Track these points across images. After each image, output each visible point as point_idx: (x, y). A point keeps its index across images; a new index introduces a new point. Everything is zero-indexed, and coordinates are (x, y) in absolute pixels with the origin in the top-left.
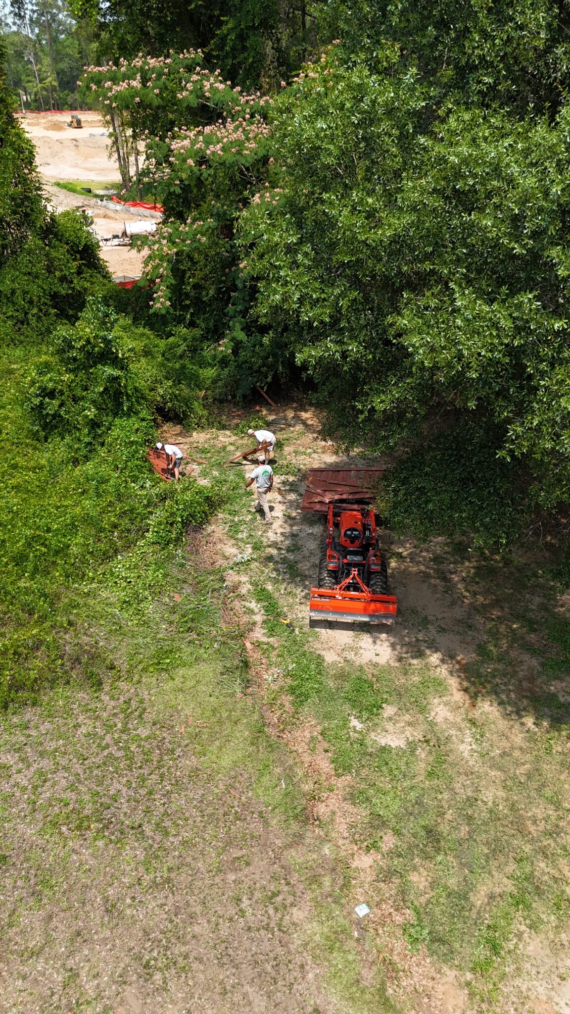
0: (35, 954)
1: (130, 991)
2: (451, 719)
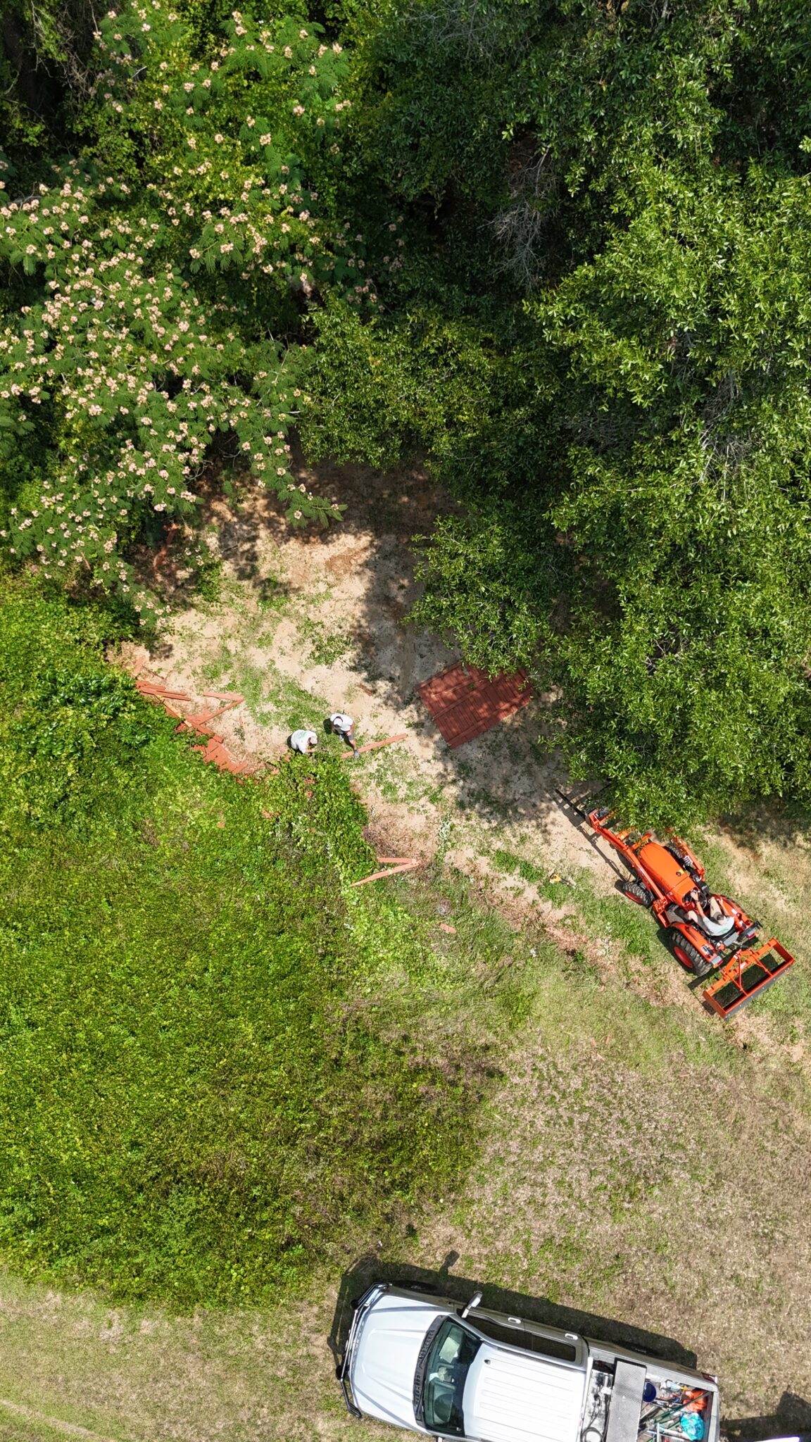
0: (706, 1287)
1: (774, 1257)
2: (751, 882)
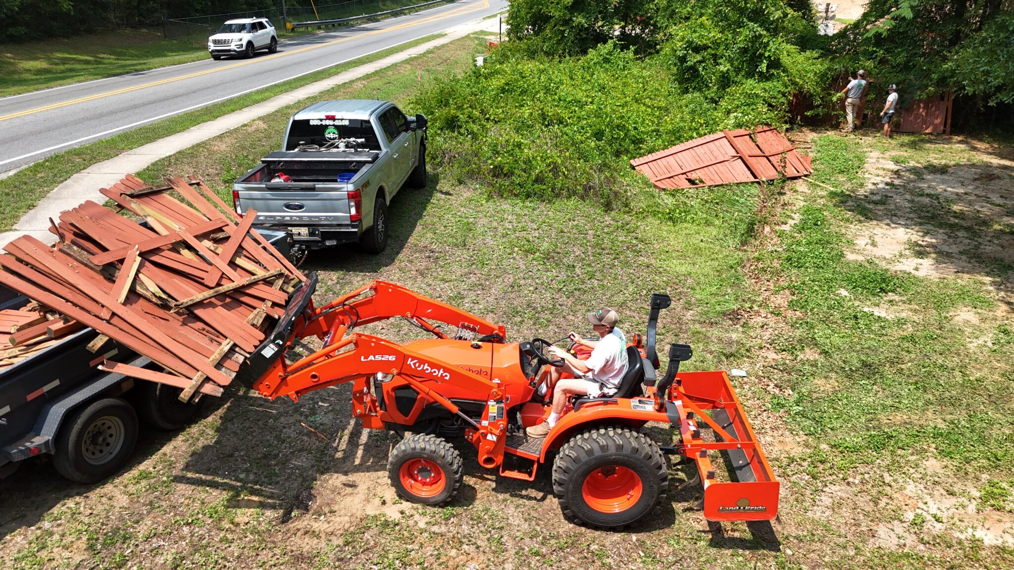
2: (975, 322)
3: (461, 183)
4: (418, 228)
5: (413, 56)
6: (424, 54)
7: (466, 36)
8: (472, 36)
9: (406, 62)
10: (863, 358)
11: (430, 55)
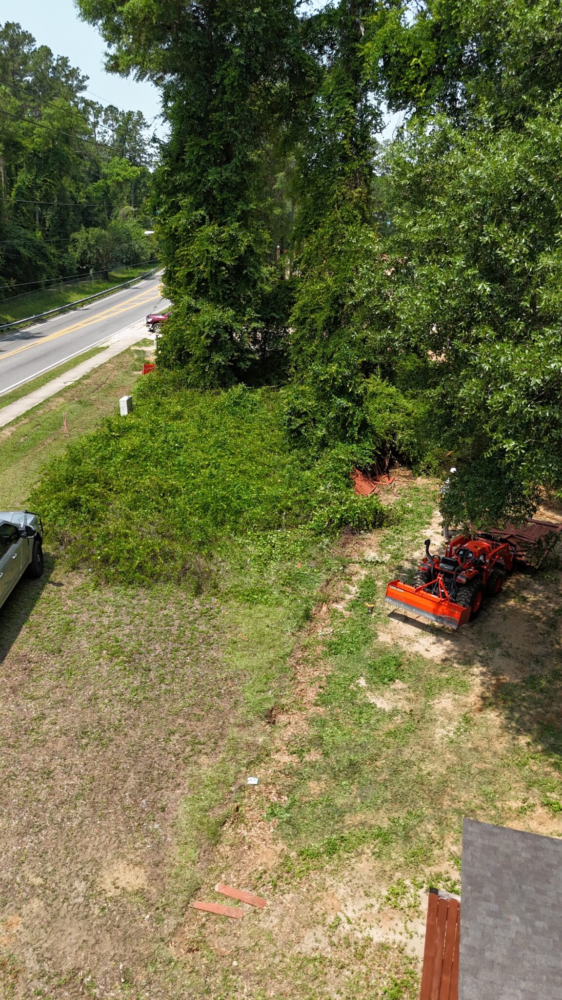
2: (450, 710)
3: (74, 569)
4: (23, 633)
5: (69, 384)
6: (79, 382)
7: (126, 350)
8: (133, 348)
9: (60, 394)
10: (352, 757)
11: (85, 382)
